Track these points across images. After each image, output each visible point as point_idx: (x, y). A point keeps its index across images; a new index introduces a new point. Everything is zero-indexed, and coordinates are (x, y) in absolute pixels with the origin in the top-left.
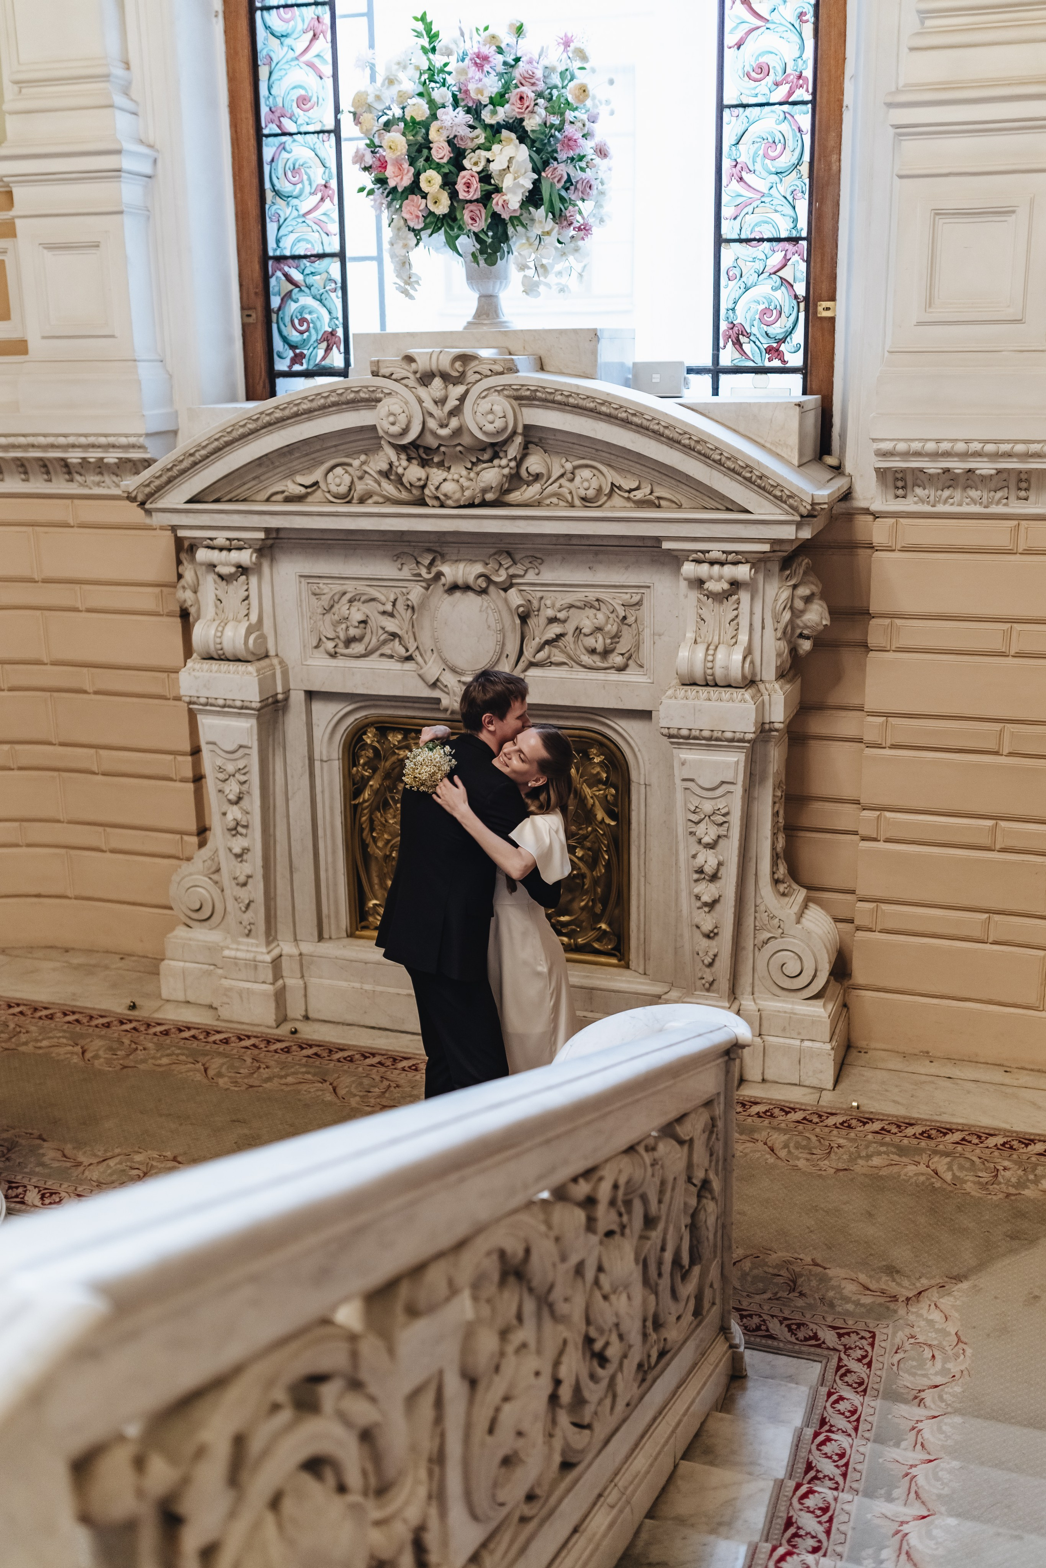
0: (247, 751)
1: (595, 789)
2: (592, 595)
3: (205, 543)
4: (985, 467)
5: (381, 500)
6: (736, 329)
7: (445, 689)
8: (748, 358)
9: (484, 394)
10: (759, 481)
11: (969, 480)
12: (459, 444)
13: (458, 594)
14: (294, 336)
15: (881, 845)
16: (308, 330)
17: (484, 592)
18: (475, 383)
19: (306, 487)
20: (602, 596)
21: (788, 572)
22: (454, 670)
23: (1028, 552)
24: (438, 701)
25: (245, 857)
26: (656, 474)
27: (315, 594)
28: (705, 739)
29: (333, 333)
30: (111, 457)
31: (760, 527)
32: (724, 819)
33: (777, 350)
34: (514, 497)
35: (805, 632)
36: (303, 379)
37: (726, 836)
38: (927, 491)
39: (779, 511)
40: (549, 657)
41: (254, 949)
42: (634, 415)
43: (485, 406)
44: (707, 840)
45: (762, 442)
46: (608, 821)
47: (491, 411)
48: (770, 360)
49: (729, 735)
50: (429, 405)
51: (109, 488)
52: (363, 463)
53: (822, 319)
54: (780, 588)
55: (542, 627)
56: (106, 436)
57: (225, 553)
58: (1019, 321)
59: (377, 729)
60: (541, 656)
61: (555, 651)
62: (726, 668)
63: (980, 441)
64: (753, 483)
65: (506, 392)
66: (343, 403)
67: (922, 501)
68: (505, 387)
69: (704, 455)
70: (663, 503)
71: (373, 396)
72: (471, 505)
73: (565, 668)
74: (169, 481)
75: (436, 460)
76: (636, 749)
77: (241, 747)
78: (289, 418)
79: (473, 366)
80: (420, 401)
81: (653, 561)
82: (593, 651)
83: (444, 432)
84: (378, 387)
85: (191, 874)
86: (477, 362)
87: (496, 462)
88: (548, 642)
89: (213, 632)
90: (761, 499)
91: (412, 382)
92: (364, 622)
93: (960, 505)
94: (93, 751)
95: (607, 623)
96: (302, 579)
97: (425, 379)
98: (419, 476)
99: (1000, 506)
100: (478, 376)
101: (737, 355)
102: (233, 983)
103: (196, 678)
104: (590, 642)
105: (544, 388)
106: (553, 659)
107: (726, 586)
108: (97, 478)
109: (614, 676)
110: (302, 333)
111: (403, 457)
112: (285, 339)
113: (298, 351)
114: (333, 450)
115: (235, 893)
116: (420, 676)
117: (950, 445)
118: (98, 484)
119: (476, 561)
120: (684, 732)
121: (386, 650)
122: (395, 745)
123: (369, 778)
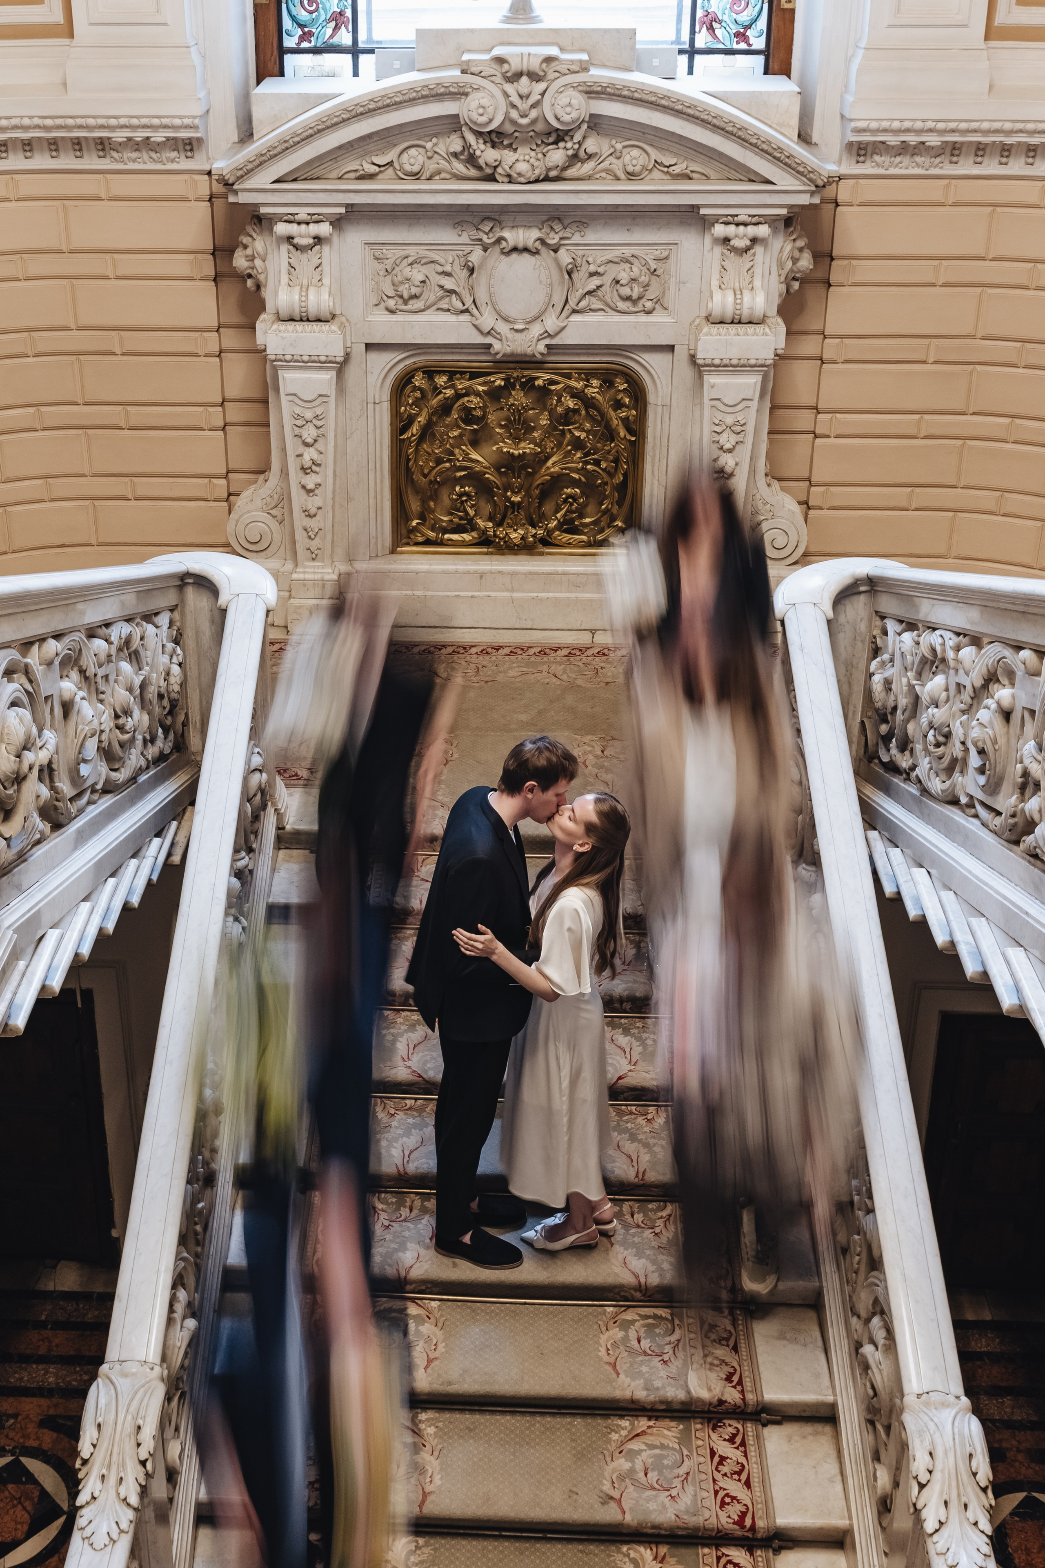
0: (325, 399)
1: (619, 411)
2: (628, 252)
3: (286, 218)
4: (934, 140)
5: (448, 176)
6: (710, 16)
7: (498, 336)
8: (719, 41)
9: (561, 90)
10: (787, 160)
11: (920, 149)
12: (533, 131)
13: (514, 255)
14: (303, 16)
15: (832, 440)
16: (317, 10)
17: (535, 253)
18: (553, 81)
19: (379, 166)
20: (636, 253)
21: (791, 229)
22: (506, 320)
23: (956, 204)
24: (489, 346)
25: (317, 492)
26: (693, 152)
27: (378, 259)
28: (732, 366)
29: (341, 14)
30: (158, 137)
31: (782, 195)
32: (742, 428)
33: (744, 35)
34: (571, 172)
35: (798, 275)
36: (311, 55)
37: (741, 442)
38: (883, 158)
39: (798, 183)
40: (589, 305)
41: (320, 571)
42: (689, 107)
43: (563, 100)
44: (728, 446)
45: (769, 123)
46: (628, 437)
47: (570, 105)
48: (738, 43)
49: (753, 362)
50: (515, 99)
51: (145, 163)
52: (435, 145)
53: (784, 10)
54: (785, 242)
55: (584, 280)
56: (158, 117)
57: (303, 226)
58: (965, 26)
59: (424, 372)
60: (583, 304)
61: (593, 300)
62: (751, 309)
63: (933, 121)
64: (781, 162)
65: (580, 88)
66: (432, 96)
67: (878, 165)
68: (580, 84)
69: (743, 140)
70: (694, 175)
71: (461, 90)
72: (537, 181)
73: (602, 313)
74: (261, 164)
75: (505, 143)
76: (656, 377)
77: (320, 396)
78: (380, 108)
79: (554, 65)
80: (506, 95)
81: (681, 222)
82: (628, 298)
83: (524, 121)
84: (467, 83)
85: (249, 512)
86: (557, 63)
87: (562, 144)
88: (589, 293)
89: (297, 297)
90: (784, 173)
91: (499, 79)
92: (423, 282)
93: (907, 168)
94: (120, 408)
95: (641, 276)
96: (367, 246)
97: (515, 77)
98: (495, 158)
99: (937, 169)
100: (557, 75)
101: (710, 38)
102: (302, 601)
103: (283, 338)
104: (626, 291)
105: (614, 85)
106: (592, 307)
107: (748, 243)
108: (135, 155)
109: (643, 318)
110: (311, 13)
111: (481, 141)
112: (293, 18)
113: (306, 30)
114: (409, 133)
115: (304, 524)
116: (474, 325)
117: (911, 123)
118: (134, 161)
119: (530, 227)
120: (717, 362)
121: (444, 304)
122: (441, 386)
123: (417, 415)
